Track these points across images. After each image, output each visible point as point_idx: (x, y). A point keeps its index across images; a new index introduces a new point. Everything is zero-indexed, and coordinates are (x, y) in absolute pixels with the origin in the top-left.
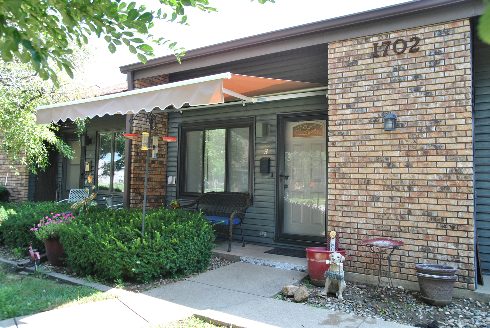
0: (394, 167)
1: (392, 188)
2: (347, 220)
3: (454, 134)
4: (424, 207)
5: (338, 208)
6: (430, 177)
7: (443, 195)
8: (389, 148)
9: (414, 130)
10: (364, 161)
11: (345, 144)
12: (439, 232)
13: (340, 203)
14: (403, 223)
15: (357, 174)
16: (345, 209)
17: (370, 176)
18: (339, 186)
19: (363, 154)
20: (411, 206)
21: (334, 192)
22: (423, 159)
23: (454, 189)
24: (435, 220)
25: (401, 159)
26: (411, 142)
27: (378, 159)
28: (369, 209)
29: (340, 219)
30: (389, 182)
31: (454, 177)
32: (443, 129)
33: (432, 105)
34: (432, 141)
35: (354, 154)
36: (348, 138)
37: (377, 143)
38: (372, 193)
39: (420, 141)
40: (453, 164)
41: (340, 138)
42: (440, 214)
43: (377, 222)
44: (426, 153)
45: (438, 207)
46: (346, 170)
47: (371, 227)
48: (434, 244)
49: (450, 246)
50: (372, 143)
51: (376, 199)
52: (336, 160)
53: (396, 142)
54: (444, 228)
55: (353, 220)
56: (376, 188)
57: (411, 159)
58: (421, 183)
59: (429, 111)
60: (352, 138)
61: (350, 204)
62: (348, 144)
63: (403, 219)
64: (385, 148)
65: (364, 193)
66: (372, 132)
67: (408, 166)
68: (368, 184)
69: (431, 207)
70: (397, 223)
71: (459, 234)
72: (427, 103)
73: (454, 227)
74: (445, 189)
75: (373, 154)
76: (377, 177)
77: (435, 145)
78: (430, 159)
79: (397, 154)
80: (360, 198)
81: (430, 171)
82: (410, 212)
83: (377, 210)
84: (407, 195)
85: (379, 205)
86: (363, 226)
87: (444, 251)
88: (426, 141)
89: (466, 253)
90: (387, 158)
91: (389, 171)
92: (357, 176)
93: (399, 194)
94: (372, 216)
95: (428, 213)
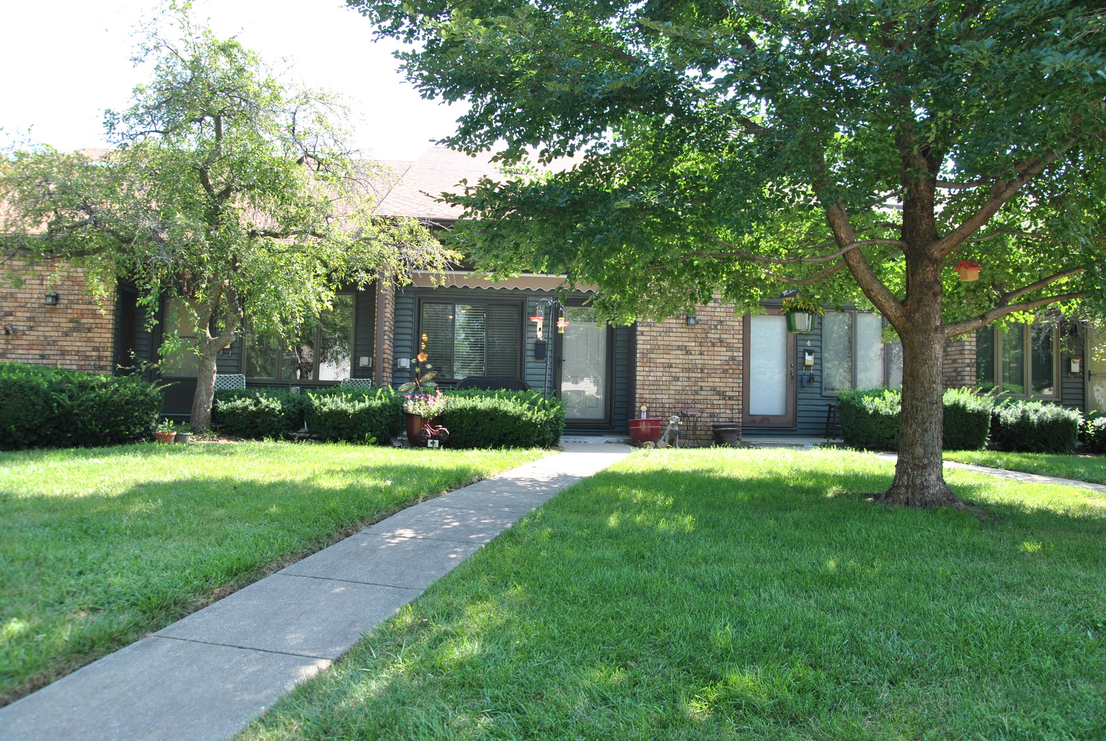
0: (691, 354)
1: (689, 370)
2: (654, 396)
3: (732, 332)
4: (711, 384)
5: (646, 387)
6: (716, 362)
7: (724, 375)
8: (687, 339)
9: (706, 327)
10: (668, 349)
11: (652, 334)
12: (721, 402)
13: (647, 383)
14: (697, 397)
15: (661, 359)
16: (652, 387)
17: (672, 361)
18: (647, 369)
19: (667, 343)
20: (703, 384)
21: (642, 373)
22: (711, 349)
23: (731, 371)
24: (718, 393)
25: (696, 348)
26: (703, 335)
27: (679, 348)
28: (671, 387)
29: (647, 396)
30: (686, 366)
31: (731, 363)
32: (725, 327)
33: (718, 310)
34: (718, 336)
35: (660, 343)
36: (655, 329)
37: (678, 334)
38: (674, 374)
39: (709, 335)
40: (730, 354)
41: (647, 329)
42: (722, 389)
43: (677, 397)
44: (713, 345)
45: (721, 384)
46: (652, 356)
47: (673, 401)
48: (717, 411)
49: (728, 411)
50: (674, 334)
51: (677, 379)
52: (644, 347)
53: (693, 335)
54: (724, 399)
55: (658, 396)
56: (677, 370)
57: (703, 349)
58: (709, 367)
59: (716, 314)
60: (658, 329)
61: (656, 383)
62: (655, 334)
63: (697, 394)
64: (685, 339)
65: (667, 374)
66: (674, 326)
67: (701, 354)
68: (671, 367)
69: (716, 384)
70: (692, 397)
71: (733, 402)
72: (715, 308)
73: (730, 398)
74: (725, 371)
75: (674, 343)
76: (678, 361)
77: (719, 339)
78: (716, 349)
79: (693, 344)
80: (664, 379)
81: (716, 358)
82: (701, 390)
83: (677, 388)
84: (699, 375)
85: (679, 383)
86: (667, 401)
87: (724, 415)
88: (713, 335)
89: (737, 416)
90: (686, 347)
91: (687, 357)
92: (662, 361)
93: (694, 375)
94: (673, 392)
95: (714, 389)
